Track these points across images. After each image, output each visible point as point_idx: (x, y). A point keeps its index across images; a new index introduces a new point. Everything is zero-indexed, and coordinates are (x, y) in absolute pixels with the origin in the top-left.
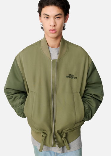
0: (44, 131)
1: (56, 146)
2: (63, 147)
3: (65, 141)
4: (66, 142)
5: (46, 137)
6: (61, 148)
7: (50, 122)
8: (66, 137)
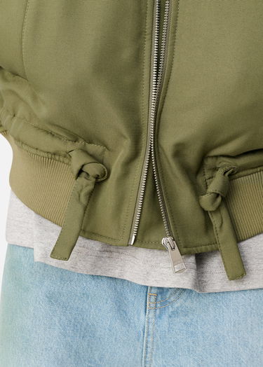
0: (92, 148)
1: (164, 241)
2: (201, 259)
3: (215, 220)
4: (226, 225)
5: (99, 182)
6: (192, 259)
7: (135, 87)
8: (226, 198)
